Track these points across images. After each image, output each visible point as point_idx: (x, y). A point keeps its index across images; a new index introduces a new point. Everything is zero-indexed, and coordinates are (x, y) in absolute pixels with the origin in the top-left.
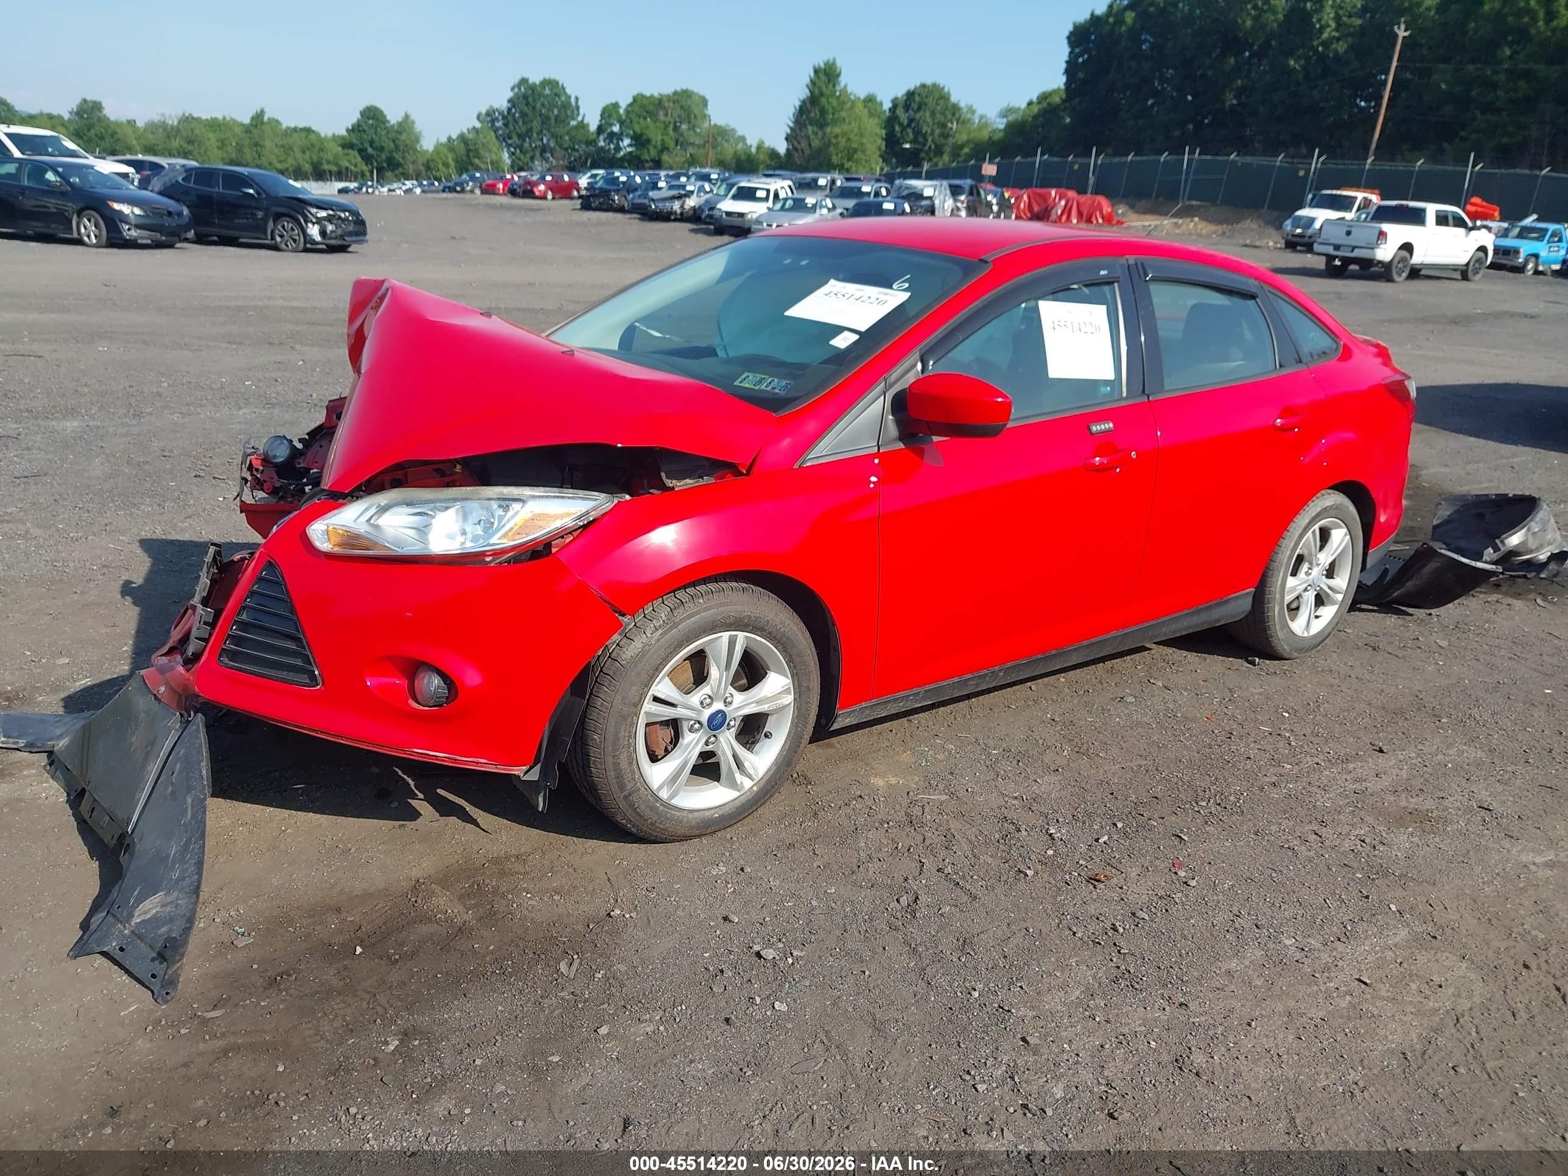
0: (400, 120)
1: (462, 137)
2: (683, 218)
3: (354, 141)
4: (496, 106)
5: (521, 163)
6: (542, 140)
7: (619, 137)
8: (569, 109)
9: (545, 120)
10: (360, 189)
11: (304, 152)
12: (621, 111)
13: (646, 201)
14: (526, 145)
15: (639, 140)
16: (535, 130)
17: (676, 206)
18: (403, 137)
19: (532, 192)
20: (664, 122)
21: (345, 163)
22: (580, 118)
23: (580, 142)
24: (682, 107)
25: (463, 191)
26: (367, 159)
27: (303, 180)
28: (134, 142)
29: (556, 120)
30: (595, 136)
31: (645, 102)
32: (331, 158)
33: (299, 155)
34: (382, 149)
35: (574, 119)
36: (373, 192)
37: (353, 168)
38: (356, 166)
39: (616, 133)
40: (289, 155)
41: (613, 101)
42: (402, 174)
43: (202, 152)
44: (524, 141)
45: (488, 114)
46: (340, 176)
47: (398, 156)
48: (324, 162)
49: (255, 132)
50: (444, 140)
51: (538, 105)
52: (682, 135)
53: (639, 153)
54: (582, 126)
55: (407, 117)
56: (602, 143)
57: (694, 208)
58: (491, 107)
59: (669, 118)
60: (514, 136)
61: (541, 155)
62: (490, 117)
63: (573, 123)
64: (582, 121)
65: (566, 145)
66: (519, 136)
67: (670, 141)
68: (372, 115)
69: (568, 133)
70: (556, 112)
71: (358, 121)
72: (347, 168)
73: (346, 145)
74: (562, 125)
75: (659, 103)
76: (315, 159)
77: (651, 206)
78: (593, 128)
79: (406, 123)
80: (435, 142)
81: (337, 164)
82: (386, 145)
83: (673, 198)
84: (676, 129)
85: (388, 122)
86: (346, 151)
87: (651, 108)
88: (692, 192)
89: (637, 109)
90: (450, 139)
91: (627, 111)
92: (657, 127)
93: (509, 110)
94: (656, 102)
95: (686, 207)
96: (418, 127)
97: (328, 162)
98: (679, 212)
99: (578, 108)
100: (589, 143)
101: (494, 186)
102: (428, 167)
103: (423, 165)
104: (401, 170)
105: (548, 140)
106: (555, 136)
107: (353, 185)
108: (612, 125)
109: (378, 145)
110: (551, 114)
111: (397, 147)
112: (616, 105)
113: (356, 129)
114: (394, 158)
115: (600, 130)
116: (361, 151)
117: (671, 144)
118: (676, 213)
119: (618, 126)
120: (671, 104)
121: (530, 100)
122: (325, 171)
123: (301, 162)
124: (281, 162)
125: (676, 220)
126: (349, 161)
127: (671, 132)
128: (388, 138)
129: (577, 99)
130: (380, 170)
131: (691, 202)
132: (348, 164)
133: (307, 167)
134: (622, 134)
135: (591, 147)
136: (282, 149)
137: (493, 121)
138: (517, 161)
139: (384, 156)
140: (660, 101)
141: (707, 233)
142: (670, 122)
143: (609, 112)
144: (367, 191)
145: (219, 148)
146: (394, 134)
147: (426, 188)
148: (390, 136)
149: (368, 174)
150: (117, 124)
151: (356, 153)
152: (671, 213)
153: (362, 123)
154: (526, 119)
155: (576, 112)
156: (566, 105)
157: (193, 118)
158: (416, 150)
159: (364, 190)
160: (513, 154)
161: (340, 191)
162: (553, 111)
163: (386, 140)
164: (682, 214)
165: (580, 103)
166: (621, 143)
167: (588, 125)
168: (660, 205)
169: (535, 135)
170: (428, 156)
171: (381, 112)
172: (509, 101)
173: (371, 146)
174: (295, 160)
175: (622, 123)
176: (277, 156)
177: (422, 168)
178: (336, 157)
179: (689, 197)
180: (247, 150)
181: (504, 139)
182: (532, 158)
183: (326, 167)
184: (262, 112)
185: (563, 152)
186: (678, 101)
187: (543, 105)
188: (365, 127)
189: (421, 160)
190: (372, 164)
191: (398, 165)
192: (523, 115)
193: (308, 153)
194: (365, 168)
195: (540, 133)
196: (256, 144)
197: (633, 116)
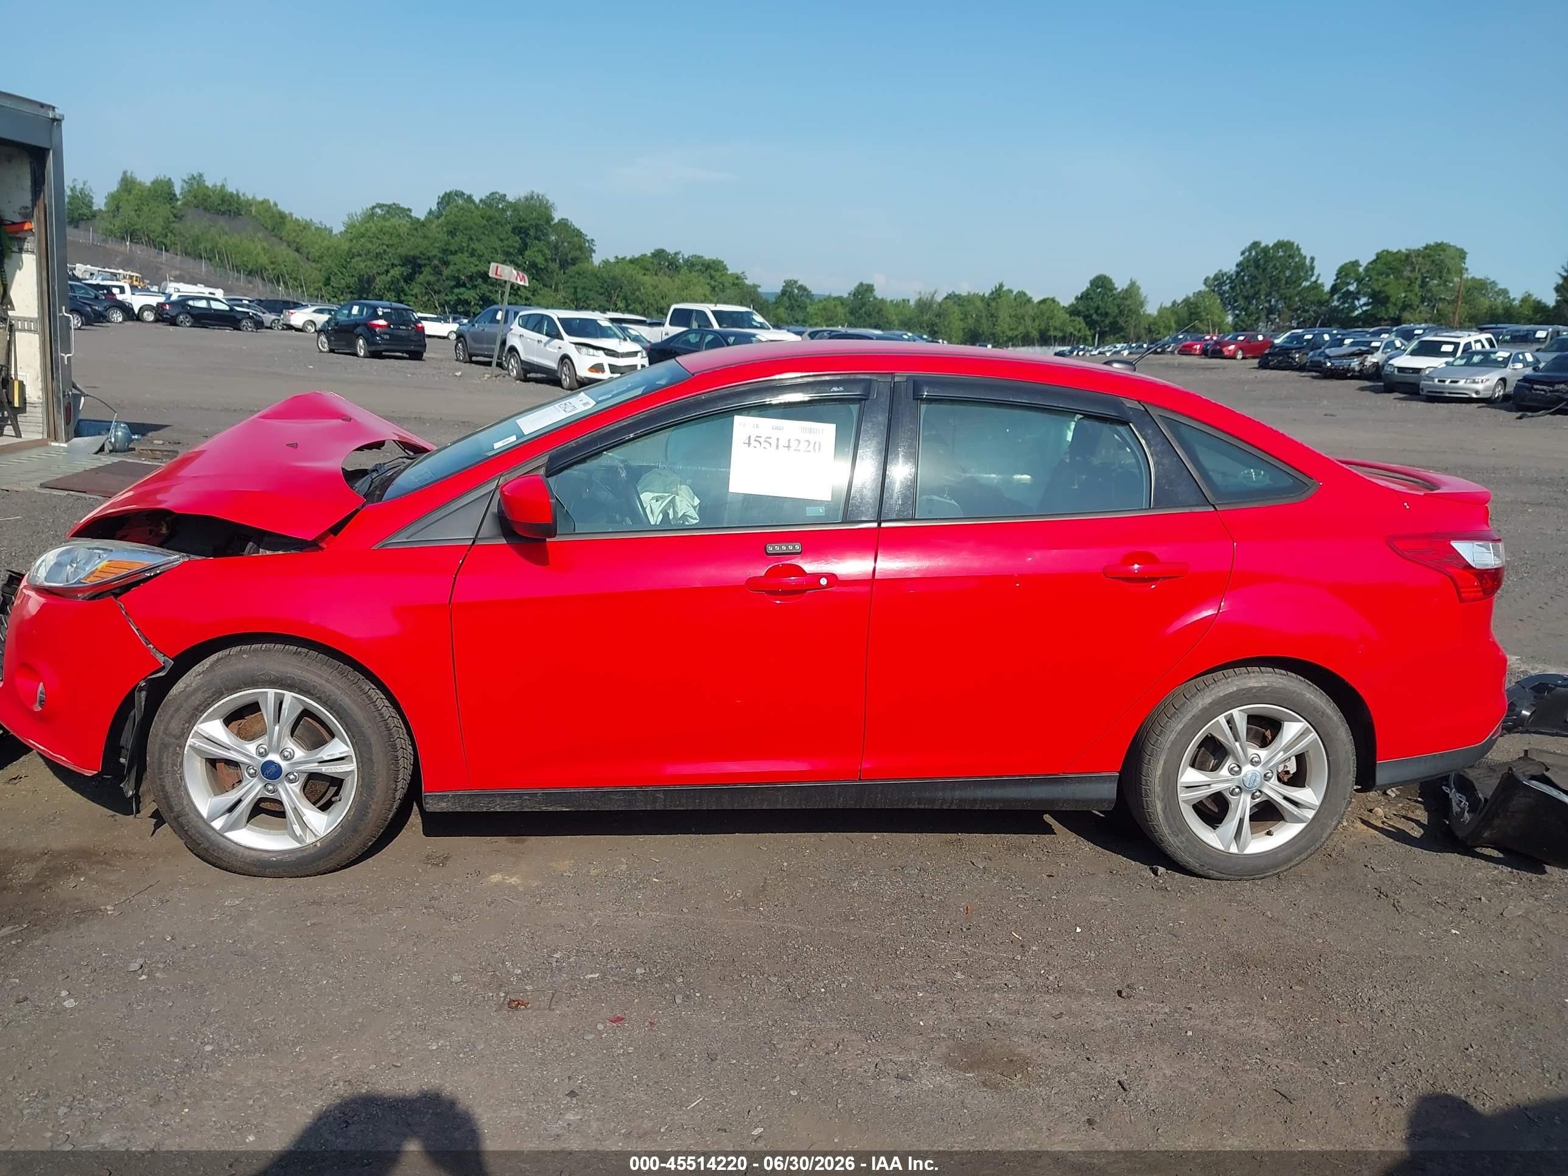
0: (1125, 287)
1: (1186, 301)
2: (1361, 375)
3: (1081, 308)
4: (1225, 270)
5: (1244, 326)
6: (1270, 301)
7: (1356, 296)
8: (1304, 268)
9: (1275, 283)
10: (1071, 352)
11: (1034, 320)
12: (1361, 269)
13: (1322, 359)
14: (1252, 308)
15: (1379, 299)
16: (1263, 292)
17: (1355, 363)
18: (1128, 302)
19: (1221, 351)
20: (1409, 278)
21: (1070, 329)
22: (1313, 279)
23: (1312, 303)
24: (1433, 261)
25: (1163, 352)
26: (1091, 324)
27: (1029, 345)
28: (894, 318)
29: (1287, 283)
30: (1327, 297)
31: (1390, 258)
32: (1058, 324)
33: (1029, 322)
34: (1107, 314)
35: (1306, 280)
36: (1083, 355)
37: (1076, 333)
38: (1079, 331)
39: (1352, 292)
40: (1020, 323)
41: (1353, 260)
42: (1123, 337)
43: (946, 323)
44: (1250, 303)
45: (1216, 278)
46: (1063, 341)
47: (1121, 321)
48: (1052, 329)
49: (993, 304)
50: (1168, 304)
51: (1269, 269)
52: (1429, 291)
53: (1375, 311)
54: (1316, 286)
55: (1133, 284)
56: (1336, 303)
57: (1376, 365)
58: (1220, 271)
59: (1417, 274)
60: (1240, 298)
61: (1267, 317)
62: (1217, 282)
63: (1306, 284)
64: (1316, 282)
65: (1295, 307)
66: (1246, 298)
67: (1413, 297)
68: (1101, 283)
69: (1298, 294)
70: (1288, 273)
71: (1088, 289)
72: (1071, 333)
73: (1073, 311)
74: (1293, 286)
75: (1407, 258)
76: (1043, 327)
77: (1325, 363)
78: (1327, 288)
79: (1132, 291)
80: (1159, 307)
81: (1062, 331)
82: (1110, 311)
83: (1353, 355)
84: (1423, 285)
85: (1116, 289)
86: (1073, 318)
87: (1395, 264)
88: (1377, 348)
89: (1379, 266)
90: (1174, 303)
91: (1367, 269)
92: (1400, 284)
93: (1238, 273)
94: (1403, 258)
95: (1367, 364)
96: (1144, 292)
97: (1056, 329)
98: (1357, 368)
99: (1312, 268)
100: (1320, 303)
101: (1190, 346)
102: (1150, 331)
103: (1145, 328)
104: (1122, 334)
105: (1277, 301)
106: (1283, 297)
107: (1066, 348)
108: (1348, 284)
109: (1103, 310)
110: (1281, 276)
111: (1121, 312)
112: (1355, 264)
113: (1084, 297)
114: (1118, 323)
115: (1334, 289)
116: (1085, 317)
117: (1416, 301)
118: (1353, 370)
119: (1355, 285)
120: (1420, 259)
121: (1262, 262)
122: (1050, 337)
123: (1030, 329)
124: (1011, 329)
125: (1352, 378)
126: (1074, 327)
127: (1417, 288)
128: (1113, 304)
129: (1312, 259)
130: (1102, 335)
131: (1372, 359)
132: (1072, 330)
133: (1035, 334)
134: (1358, 293)
135: (1324, 308)
136: (1015, 319)
137: (1221, 285)
138: (1240, 323)
139: (1107, 322)
140: (1408, 256)
141: (1375, 390)
142: (1416, 279)
143: (1346, 271)
144: (1078, 354)
145: (962, 320)
146: (1119, 300)
147: (1134, 350)
148: (1115, 302)
149: (1090, 338)
150: (882, 301)
151: (1081, 319)
152: (1348, 370)
153: (1091, 292)
154: (1255, 281)
155: (1310, 273)
156: (1301, 265)
157: (955, 295)
158: (1138, 314)
159: (1075, 353)
160: (1237, 316)
161: (1056, 354)
162: (1284, 274)
163: (1111, 306)
164: (1361, 371)
165: (1316, 263)
166: (1356, 302)
167: (1322, 285)
168: (1337, 362)
169: (1262, 297)
170: (1151, 320)
171: (1110, 281)
172: (1237, 265)
173: (1096, 312)
174: (1025, 327)
175: (1359, 280)
176: (1009, 324)
177: (1143, 331)
178: (1063, 324)
179: (1372, 353)
180: (984, 321)
181: (1228, 303)
182: (1258, 319)
183: (1052, 333)
184: (1001, 286)
185: (1290, 313)
186: (1429, 256)
187: (1274, 266)
188: (1093, 295)
189: (1144, 324)
190: (1095, 329)
191: (1122, 329)
192: (1253, 278)
193: (1037, 321)
194: (1088, 333)
195: (1269, 294)
196: (992, 316)
197: (1373, 274)
